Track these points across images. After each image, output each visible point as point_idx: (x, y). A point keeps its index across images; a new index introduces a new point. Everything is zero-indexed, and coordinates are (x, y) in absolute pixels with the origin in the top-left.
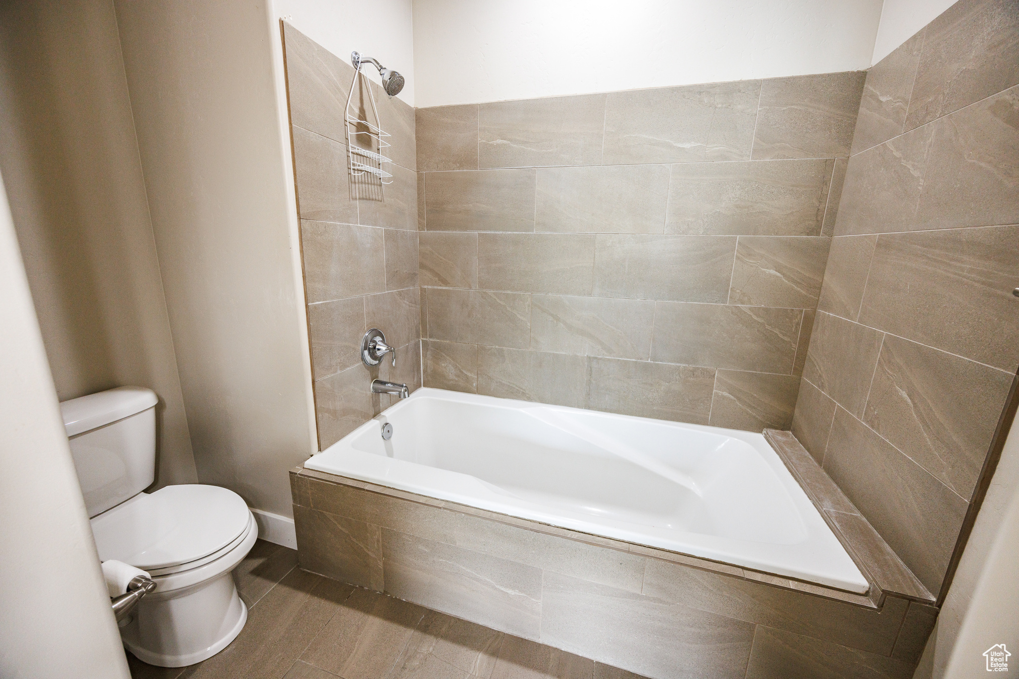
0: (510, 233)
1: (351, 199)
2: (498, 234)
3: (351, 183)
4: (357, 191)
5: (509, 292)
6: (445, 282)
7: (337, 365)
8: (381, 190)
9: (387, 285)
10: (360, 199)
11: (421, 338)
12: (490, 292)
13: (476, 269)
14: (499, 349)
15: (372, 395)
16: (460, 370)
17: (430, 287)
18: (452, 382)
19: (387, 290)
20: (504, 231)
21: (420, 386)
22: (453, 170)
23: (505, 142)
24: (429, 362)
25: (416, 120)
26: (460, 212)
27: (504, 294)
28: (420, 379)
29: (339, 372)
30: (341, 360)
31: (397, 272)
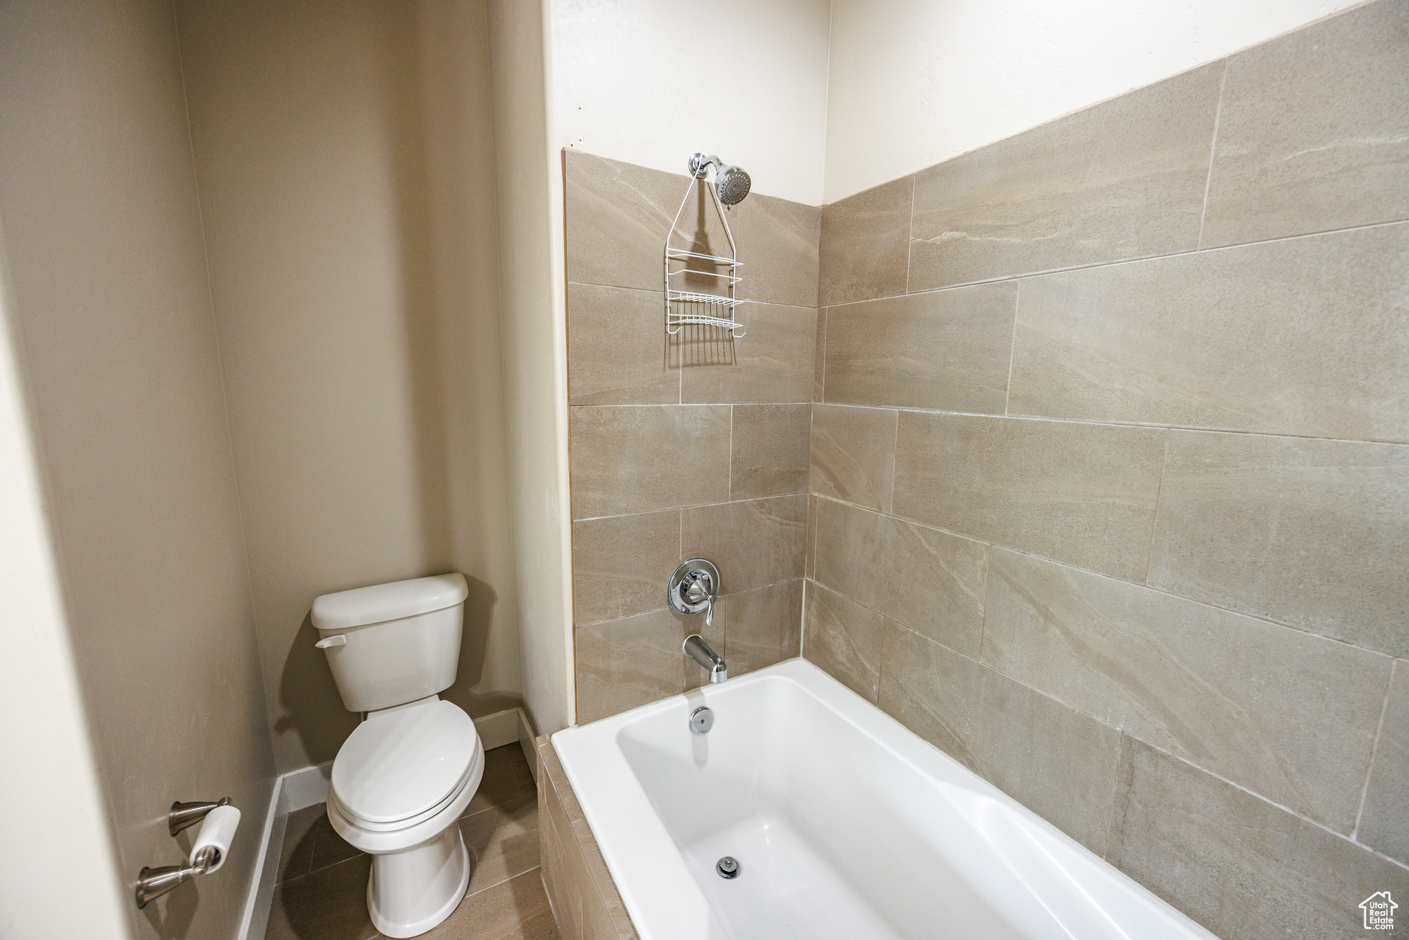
0: (955, 413)
1: (667, 368)
2: (934, 416)
3: (670, 344)
4: (679, 355)
5: (945, 531)
6: (843, 493)
7: (618, 608)
8: (733, 349)
9: (733, 491)
10: (685, 366)
11: (806, 577)
12: (913, 524)
13: (891, 477)
14: (920, 637)
15: (685, 657)
16: (854, 650)
17: (822, 496)
18: (840, 667)
19: (732, 499)
20: (943, 408)
21: (795, 654)
22: (868, 298)
23: (957, 234)
24: (813, 620)
25: (822, 225)
26: (872, 373)
27: (937, 533)
28: (798, 643)
29: (621, 618)
30: (626, 601)
31: (757, 470)
